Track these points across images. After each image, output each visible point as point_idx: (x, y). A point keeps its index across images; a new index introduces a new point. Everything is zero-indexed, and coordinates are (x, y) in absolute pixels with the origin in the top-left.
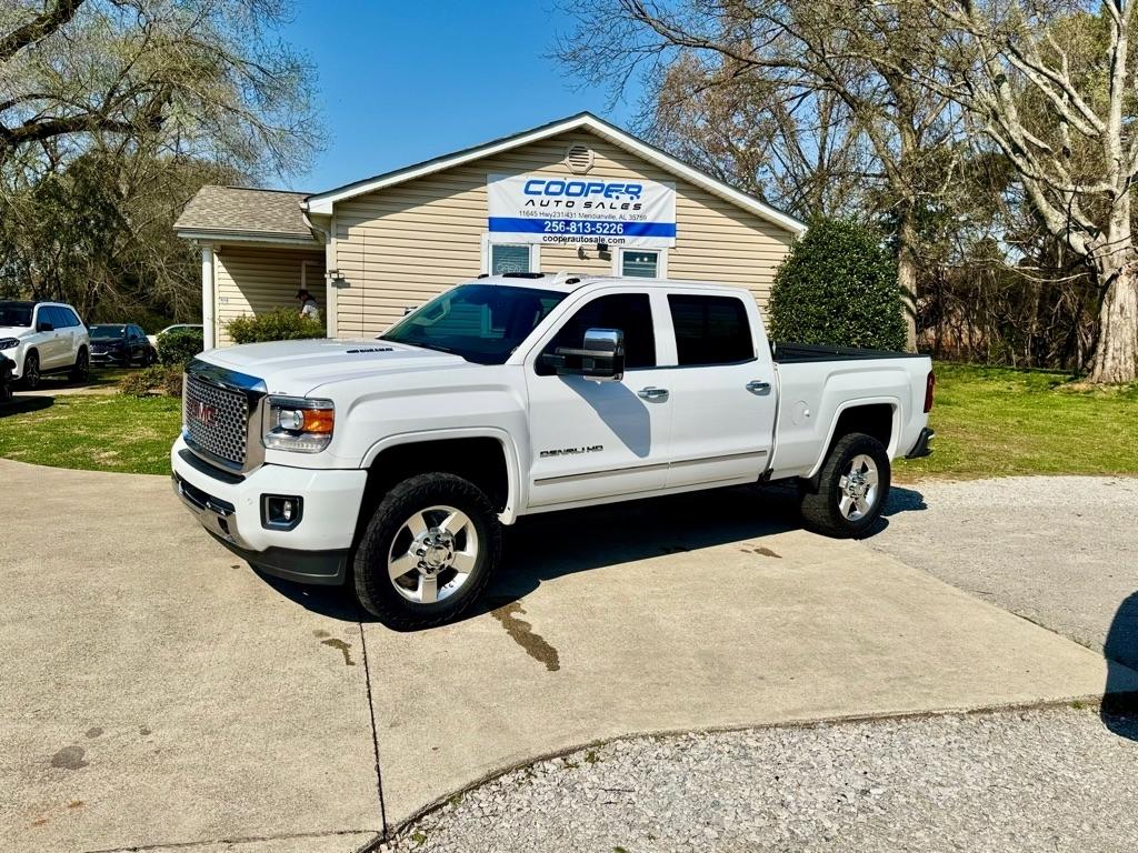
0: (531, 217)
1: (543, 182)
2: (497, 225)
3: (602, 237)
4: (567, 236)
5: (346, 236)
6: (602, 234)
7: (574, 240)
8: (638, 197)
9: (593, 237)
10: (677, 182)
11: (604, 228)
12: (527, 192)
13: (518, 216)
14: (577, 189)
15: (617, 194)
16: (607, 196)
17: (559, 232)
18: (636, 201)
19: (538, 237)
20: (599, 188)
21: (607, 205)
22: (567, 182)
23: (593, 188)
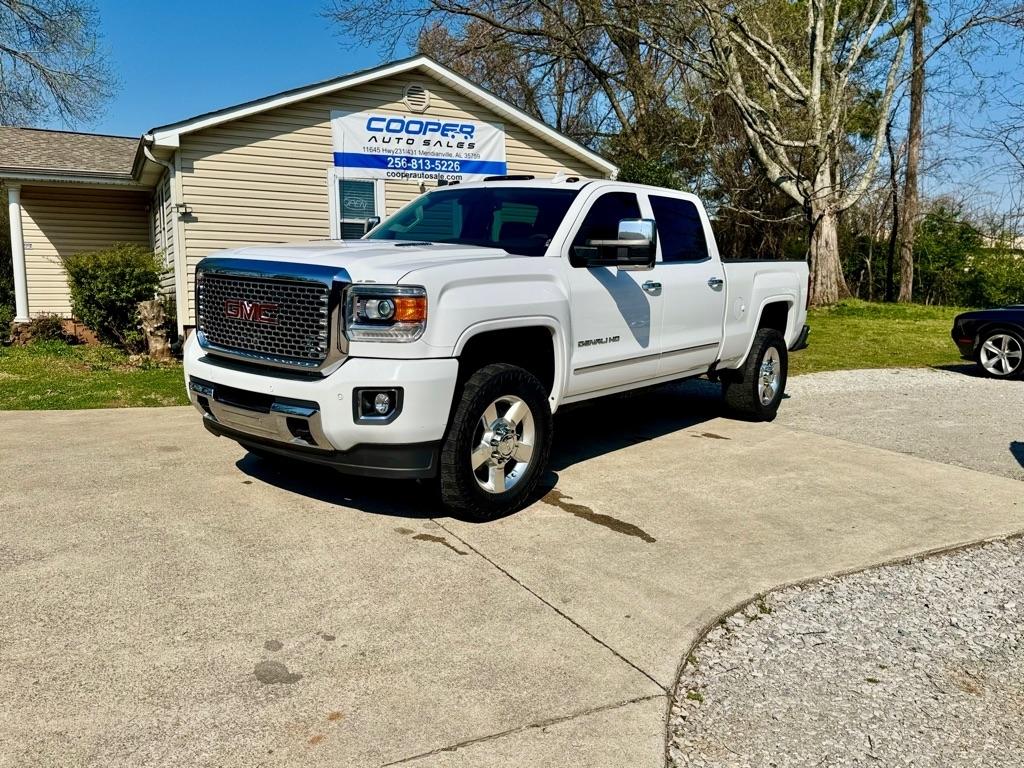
0: (374, 153)
1: (384, 120)
2: (342, 160)
3: (441, 173)
4: (409, 172)
5: (191, 170)
6: (441, 171)
7: (415, 176)
8: (472, 137)
9: (433, 173)
10: (505, 124)
11: (442, 165)
12: (369, 128)
13: (362, 152)
14: (416, 127)
15: (453, 133)
16: (443, 134)
17: (401, 168)
18: (470, 141)
19: (382, 173)
20: (436, 127)
21: (444, 144)
22: (406, 120)
23: (430, 127)
